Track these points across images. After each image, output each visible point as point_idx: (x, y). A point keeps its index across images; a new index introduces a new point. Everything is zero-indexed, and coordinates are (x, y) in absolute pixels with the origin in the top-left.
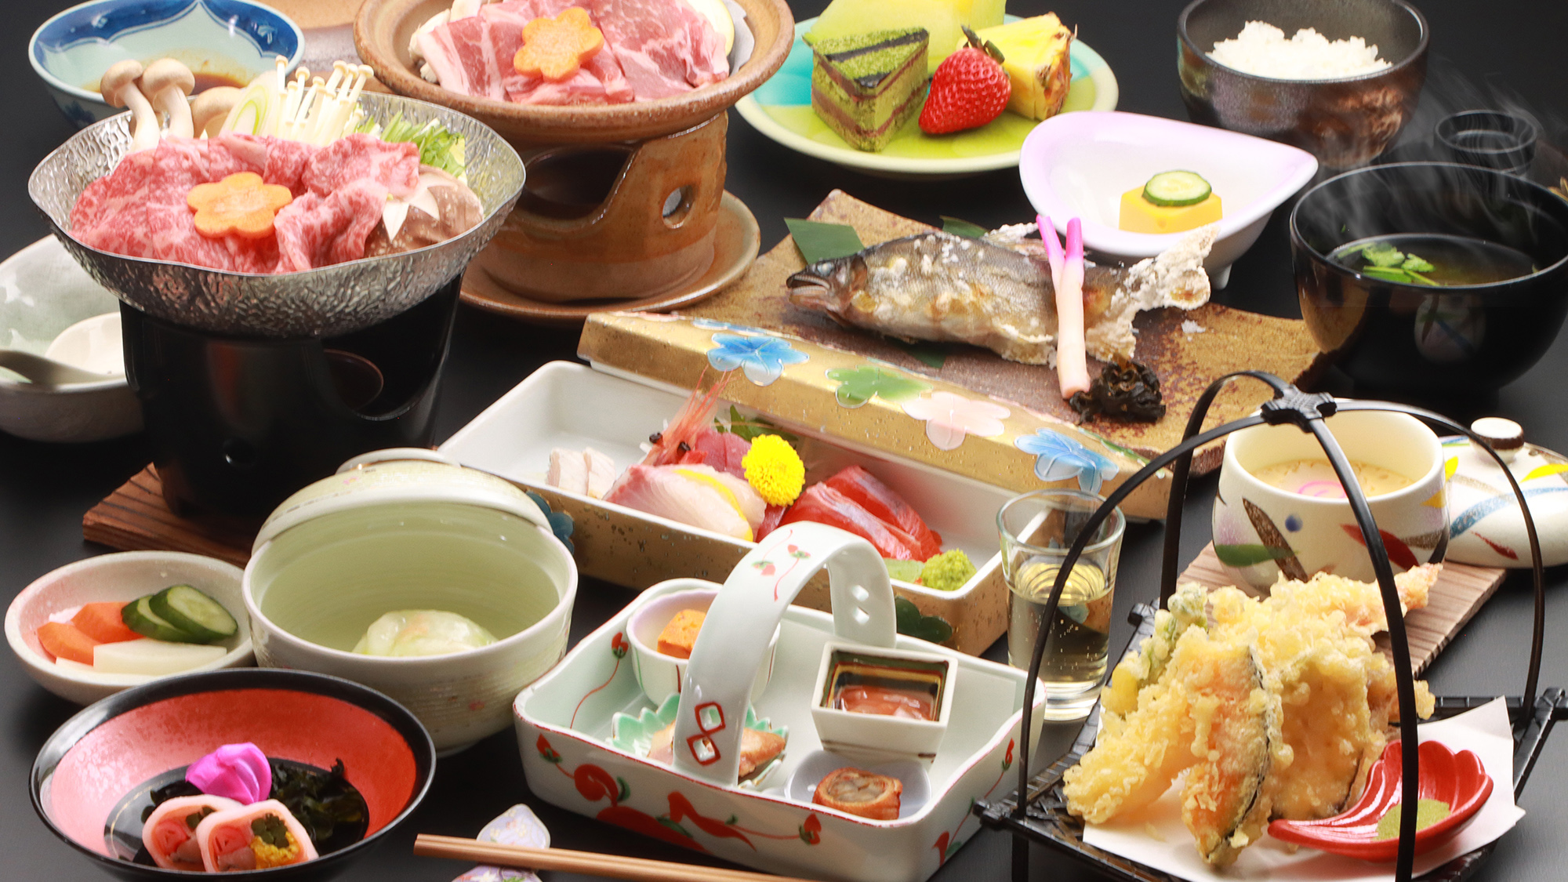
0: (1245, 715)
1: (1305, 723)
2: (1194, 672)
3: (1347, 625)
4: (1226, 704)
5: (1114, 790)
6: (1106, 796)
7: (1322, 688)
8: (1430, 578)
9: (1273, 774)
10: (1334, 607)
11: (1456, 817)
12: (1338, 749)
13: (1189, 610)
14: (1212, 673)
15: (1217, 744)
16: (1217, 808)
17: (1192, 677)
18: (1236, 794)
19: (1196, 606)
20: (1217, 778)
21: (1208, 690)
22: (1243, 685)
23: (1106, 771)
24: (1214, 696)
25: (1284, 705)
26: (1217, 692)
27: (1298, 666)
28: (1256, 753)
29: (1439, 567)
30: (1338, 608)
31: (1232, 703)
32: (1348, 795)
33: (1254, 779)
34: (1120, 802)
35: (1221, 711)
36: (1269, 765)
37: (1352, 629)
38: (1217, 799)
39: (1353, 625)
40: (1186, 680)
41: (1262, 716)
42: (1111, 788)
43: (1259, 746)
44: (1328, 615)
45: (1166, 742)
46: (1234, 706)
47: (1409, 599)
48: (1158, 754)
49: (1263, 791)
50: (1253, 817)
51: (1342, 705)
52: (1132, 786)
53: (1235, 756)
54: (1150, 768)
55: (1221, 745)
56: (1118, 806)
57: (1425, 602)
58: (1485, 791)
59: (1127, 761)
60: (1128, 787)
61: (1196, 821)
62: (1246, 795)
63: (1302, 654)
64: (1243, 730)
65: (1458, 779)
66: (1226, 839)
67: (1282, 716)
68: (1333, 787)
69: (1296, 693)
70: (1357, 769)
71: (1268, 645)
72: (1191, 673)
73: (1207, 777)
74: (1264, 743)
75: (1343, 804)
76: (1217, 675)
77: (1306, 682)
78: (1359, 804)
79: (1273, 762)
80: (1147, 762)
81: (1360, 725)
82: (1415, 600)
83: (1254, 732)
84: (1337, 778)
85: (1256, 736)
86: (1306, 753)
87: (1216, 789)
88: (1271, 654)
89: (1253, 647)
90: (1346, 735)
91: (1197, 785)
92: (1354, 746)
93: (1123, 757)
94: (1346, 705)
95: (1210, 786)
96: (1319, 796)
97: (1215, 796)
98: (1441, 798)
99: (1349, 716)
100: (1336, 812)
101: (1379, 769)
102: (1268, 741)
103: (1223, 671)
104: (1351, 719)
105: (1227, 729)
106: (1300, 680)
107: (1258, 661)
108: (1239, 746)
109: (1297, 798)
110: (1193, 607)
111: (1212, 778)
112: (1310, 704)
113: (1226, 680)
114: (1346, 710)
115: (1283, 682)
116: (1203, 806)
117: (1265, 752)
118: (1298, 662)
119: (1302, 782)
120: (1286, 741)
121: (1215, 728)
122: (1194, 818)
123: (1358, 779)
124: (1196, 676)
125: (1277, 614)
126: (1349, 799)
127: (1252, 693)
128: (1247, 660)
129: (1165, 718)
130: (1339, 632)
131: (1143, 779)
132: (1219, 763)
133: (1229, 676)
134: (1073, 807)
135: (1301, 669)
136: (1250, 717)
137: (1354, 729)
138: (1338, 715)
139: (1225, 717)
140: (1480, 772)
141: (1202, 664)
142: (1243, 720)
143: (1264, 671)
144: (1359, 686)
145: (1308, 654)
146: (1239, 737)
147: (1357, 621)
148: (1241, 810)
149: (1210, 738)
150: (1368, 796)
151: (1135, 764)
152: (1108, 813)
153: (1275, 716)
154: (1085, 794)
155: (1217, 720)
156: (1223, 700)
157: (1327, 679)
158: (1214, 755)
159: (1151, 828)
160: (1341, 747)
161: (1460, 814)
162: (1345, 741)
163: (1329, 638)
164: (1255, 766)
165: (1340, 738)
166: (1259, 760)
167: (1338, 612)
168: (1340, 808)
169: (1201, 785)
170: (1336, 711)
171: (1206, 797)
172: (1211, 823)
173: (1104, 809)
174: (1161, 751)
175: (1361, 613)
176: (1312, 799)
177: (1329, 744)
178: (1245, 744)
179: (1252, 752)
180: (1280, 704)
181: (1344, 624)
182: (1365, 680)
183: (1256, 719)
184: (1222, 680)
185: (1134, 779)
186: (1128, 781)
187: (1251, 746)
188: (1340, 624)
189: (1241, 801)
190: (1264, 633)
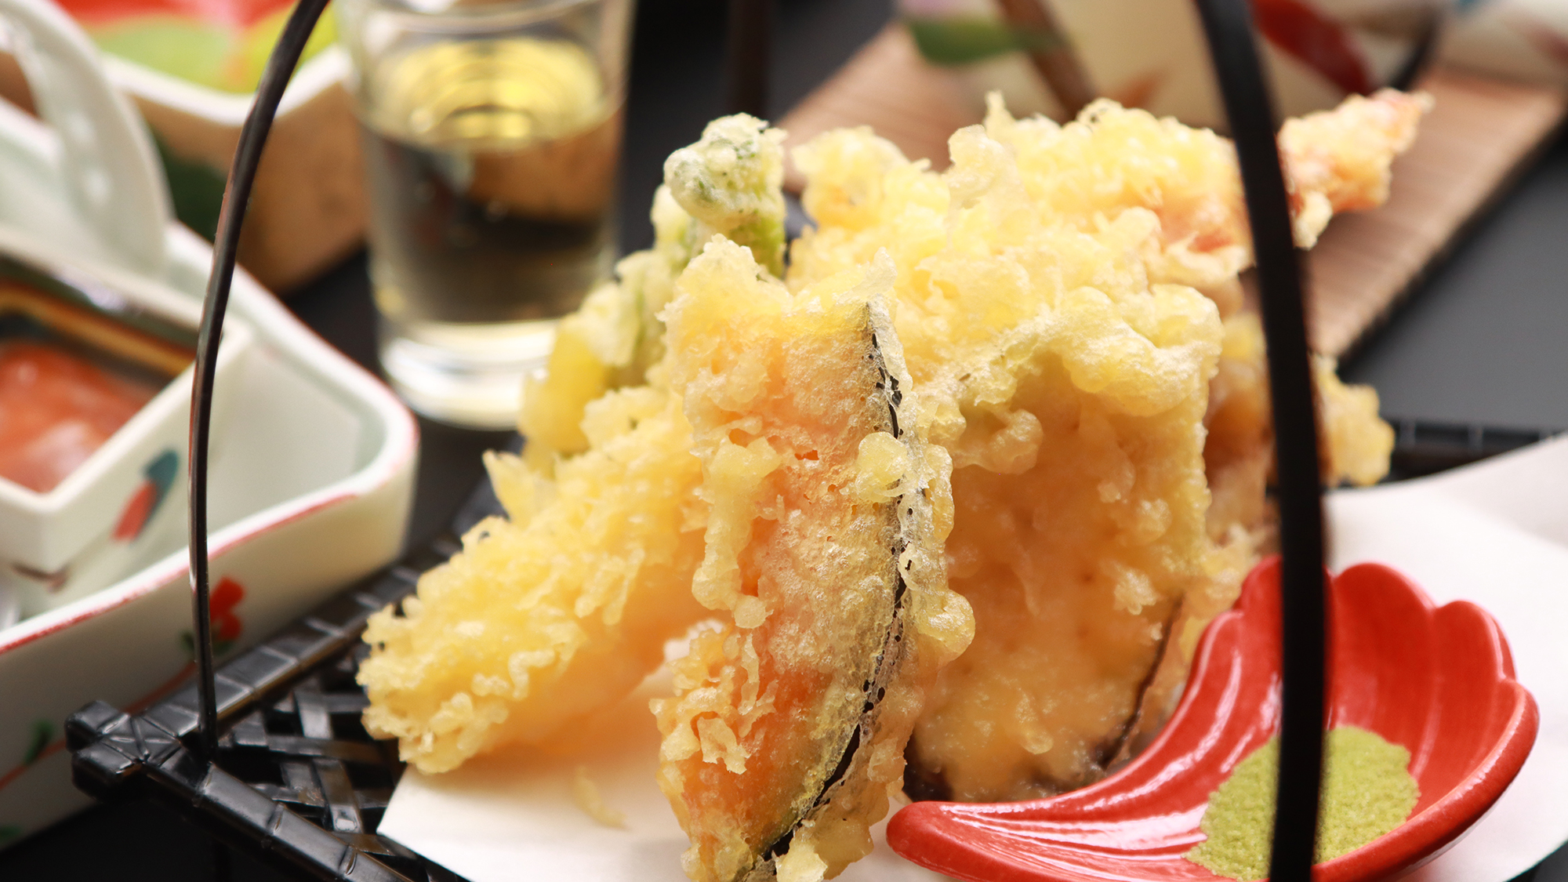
0: (844, 506)
1: (1024, 519)
2: (716, 370)
3: (1163, 250)
4: (796, 467)
5: (484, 684)
6: (461, 699)
7: (1076, 426)
8: (1394, 130)
9: (909, 683)
10: (1131, 199)
11: (1427, 824)
12: (1110, 598)
13: (719, 193)
14: (764, 376)
15: (762, 581)
16: (748, 763)
17: (709, 383)
18: (802, 729)
19: (740, 184)
20: (754, 679)
21: (749, 425)
22: (845, 416)
23: (471, 628)
24: (763, 442)
25: (960, 479)
26: (773, 432)
27: (1011, 364)
28: (863, 619)
29: (1420, 101)
30: (1142, 204)
31: (810, 465)
32: (1131, 720)
33: (856, 696)
34: (501, 716)
35: (779, 485)
36: (900, 655)
37: (1174, 261)
38: (751, 737)
39: (1180, 250)
40: (692, 390)
41: (890, 511)
42: (479, 678)
43: (874, 602)
44: (1111, 218)
45: (638, 556)
46: (817, 475)
47: (1336, 184)
48: (615, 586)
49: (877, 730)
50: (845, 803)
51: (1129, 476)
52: (536, 675)
53: (807, 621)
54: (592, 624)
55: (773, 584)
56: (494, 726)
57: (1380, 194)
58: (1514, 742)
59: (530, 602)
60: (522, 680)
61: (693, 790)
62: (830, 737)
63: (1026, 328)
64: (834, 548)
65: (1438, 679)
66: (767, 857)
67: (949, 512)
68: (1093, 697)
69: (1000, 439)
70: (1161, 648)
71: (936, 300)
72: (705, 373)
73: (729, 672)
74: (888, 592)
75: (1118, 743)
76: (776, 382)
77: (1032, 410)
78: (1160, 744)
79: (912, 647)
80: (584, 607)
81: (1178, 530)
82: (1349, 189)
83: (862, 556)
84: (1106, 672)
85: (867, 569)
86: (1021, 606)
87: (751, 708)
88: (939, 327)
89: (880, 308)
90: (1138, 558)
91: (701, 693)
92: (1156, 586)
93: (527, 586)
94: (1141, 475)
95: (737, 699)
96: (1045, 723)
97: (745, 731)
98: (1390, 734)
99: (1147, 505)
100: (1095, 767)
101: (1227, 636)
102: (901, 588)
103: (795, 372)
104: (1153, 514)
105: (792, 541)
106: (1016, 404)
107: (894, 354)
108: (818, 594)
109: (986, 728)
110: (731, 185)
111: (742, 676)
112: (1041, 466)
113: (800, 399)
114: (1137, 492)
115: (966, 410)
116: (711, 758)
117: (889, 619)
118: (1012, 352)
119: (1006, 681)
120: (957, 585)
121: (763, 532)
122: (687, 785)
123: (1161, 676)
124: (720, 380)
125: (965, 213)
126: (1135, 731)
127: (864, 445)
128: (861, 347)
129: (642, 487)
130: (1138, 268)
131: (567, 657)
132: (765, 634)
133: (808, 387)
134: (379, 721)
135: (1017, 373)
136: (855, 514)
137: (1161, 541)
138: (1118, 502)
139: (790, 505)
140: (1501, 675)
141: (738, 349)
142: (835, 520)
143: (905, 379)
144: (1183, 422)
145: (1041, 330)
146: (821, 567)
147: (1189, 240)
148: (819, 773)
149: (746, 561)
150: (1187, 720)
151: (553, 611)
152: (466, 748)
153: (928, 511)
154: (411, 685)
155: (768, 513)
156: (789, 454)
157: (1094, 402)
158: (752, 612)
159: (587, 785)
160: (1119, 592)
161: (1440, 816)
162: (1131, 576)
163: (1105, 288)
164: (858, 654)
165: (1119, 567)
166: (869, 641)
167: (1139, 212)
168: (1107, 755)
169: (711, 693)
170: (1111, 493)
171: (719, 729)
172: (730, 808)
173: (458, 731)
174: (622, 578)
175: (1202, 215)
176: (1029, 734)
177: (1088, 578)
178: (836, 591)
179: (853, 615)
180: (945, 476)
181: (1155, 244)
182: (1201, 406)
183: (870, 520)
184: (791, 396)
185: (541, 657)
186: (522, 661)
187: (851, 599)
188: (1144, 245)
189: (813, 753)
190: (923, 266)
